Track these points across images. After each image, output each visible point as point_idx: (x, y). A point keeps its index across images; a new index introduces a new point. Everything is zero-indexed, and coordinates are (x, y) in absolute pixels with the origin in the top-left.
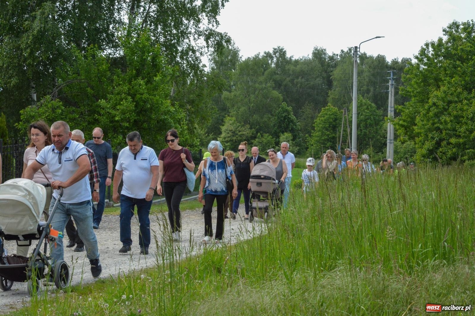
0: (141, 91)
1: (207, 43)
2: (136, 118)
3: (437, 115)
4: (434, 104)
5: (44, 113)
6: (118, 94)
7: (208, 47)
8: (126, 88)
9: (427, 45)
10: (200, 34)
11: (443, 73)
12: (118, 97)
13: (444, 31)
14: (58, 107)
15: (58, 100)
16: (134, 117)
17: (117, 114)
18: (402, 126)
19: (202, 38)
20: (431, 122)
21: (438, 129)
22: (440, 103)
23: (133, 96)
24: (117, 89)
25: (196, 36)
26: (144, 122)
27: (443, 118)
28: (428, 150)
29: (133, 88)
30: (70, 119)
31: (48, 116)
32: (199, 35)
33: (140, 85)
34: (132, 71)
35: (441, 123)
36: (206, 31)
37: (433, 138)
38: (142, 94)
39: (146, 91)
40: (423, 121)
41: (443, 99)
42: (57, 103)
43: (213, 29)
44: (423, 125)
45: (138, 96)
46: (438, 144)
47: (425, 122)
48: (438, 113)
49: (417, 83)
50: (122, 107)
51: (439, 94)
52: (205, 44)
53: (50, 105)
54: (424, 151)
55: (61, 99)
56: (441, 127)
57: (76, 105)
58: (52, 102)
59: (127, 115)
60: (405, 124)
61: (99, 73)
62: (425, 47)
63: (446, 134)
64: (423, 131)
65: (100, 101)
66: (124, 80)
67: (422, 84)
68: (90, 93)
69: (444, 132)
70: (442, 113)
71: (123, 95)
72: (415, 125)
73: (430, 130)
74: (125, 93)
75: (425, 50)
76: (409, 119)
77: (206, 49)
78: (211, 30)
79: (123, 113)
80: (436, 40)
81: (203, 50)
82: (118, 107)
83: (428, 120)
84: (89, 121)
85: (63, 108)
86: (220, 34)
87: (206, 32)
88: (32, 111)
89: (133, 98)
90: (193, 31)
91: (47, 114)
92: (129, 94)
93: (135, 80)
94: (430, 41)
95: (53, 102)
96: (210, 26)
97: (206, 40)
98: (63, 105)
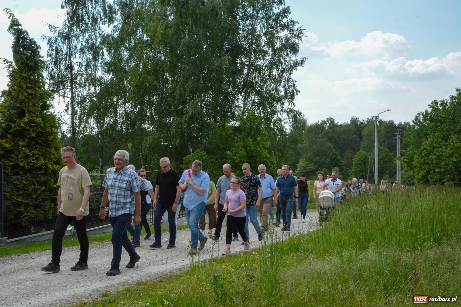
1: (288, 116)
3: (426, 155)
4: (425, 149)
6: (238, 147)
7: (289, 118)
8: (242, 144)
9: (419, 114)
11: (429, 130)
12: (237, 149)
13: (429, 105)
14: (204, 155)
18: (406, 162)
19: (286, 114)
20: (423, 159)
21: (428, 164)
22: (429, 148)
23: (246, 148)
24: (237, 144)
25: (282, 113)
27: (431, 157)
28: (422, 176)
29: (245, 143)
30: (211, 162)
33: (249, 142)
34: (245, 134)
35: (429, 160)
36: (287, 109)
37: (425, 169)
38: (251, 147)
39: (253, 145)
40: (418, 159)
41: (430, 146)
42: (203, 153)
43: (291, 108)
44: (418, 161)
46: (428, 172)
47: (419, 160)
48: (427, 154)
49: (414, 137)
51: (427, 142)
53: (199, 155)
54: (420, 177)
55: (205, 151)
56: (430, 162)
57: (214, 154)
60: (408, 161)
61: (226, 135)
62: (418, 115)
63: (433, 166)
64: (418, 165)
65: (227, 151)
66: (241, 139)
67: (417, 137)
68: (222, 147)
69: (431, 165)
70: (430, 154)
71: (240, 148)
72: (414, 161)
73: (423, 164)
74: (241, 147)
75: (418, 117)
76: (409, 158)
77: (288, 120)
78: (290, 109)
80: (424, 111)
81: (286, 120)
82: (237, 155)
83: (421, 158)
85: (206, 156)
86: (295, 111)
88: (190, 158)
90: (280, 109)
92: (243, 147)
93: (247, 139)
94: (420, 112)
95: (201, 152)
96: (290, 107)
97: (288, 114)
98: (206, 154)
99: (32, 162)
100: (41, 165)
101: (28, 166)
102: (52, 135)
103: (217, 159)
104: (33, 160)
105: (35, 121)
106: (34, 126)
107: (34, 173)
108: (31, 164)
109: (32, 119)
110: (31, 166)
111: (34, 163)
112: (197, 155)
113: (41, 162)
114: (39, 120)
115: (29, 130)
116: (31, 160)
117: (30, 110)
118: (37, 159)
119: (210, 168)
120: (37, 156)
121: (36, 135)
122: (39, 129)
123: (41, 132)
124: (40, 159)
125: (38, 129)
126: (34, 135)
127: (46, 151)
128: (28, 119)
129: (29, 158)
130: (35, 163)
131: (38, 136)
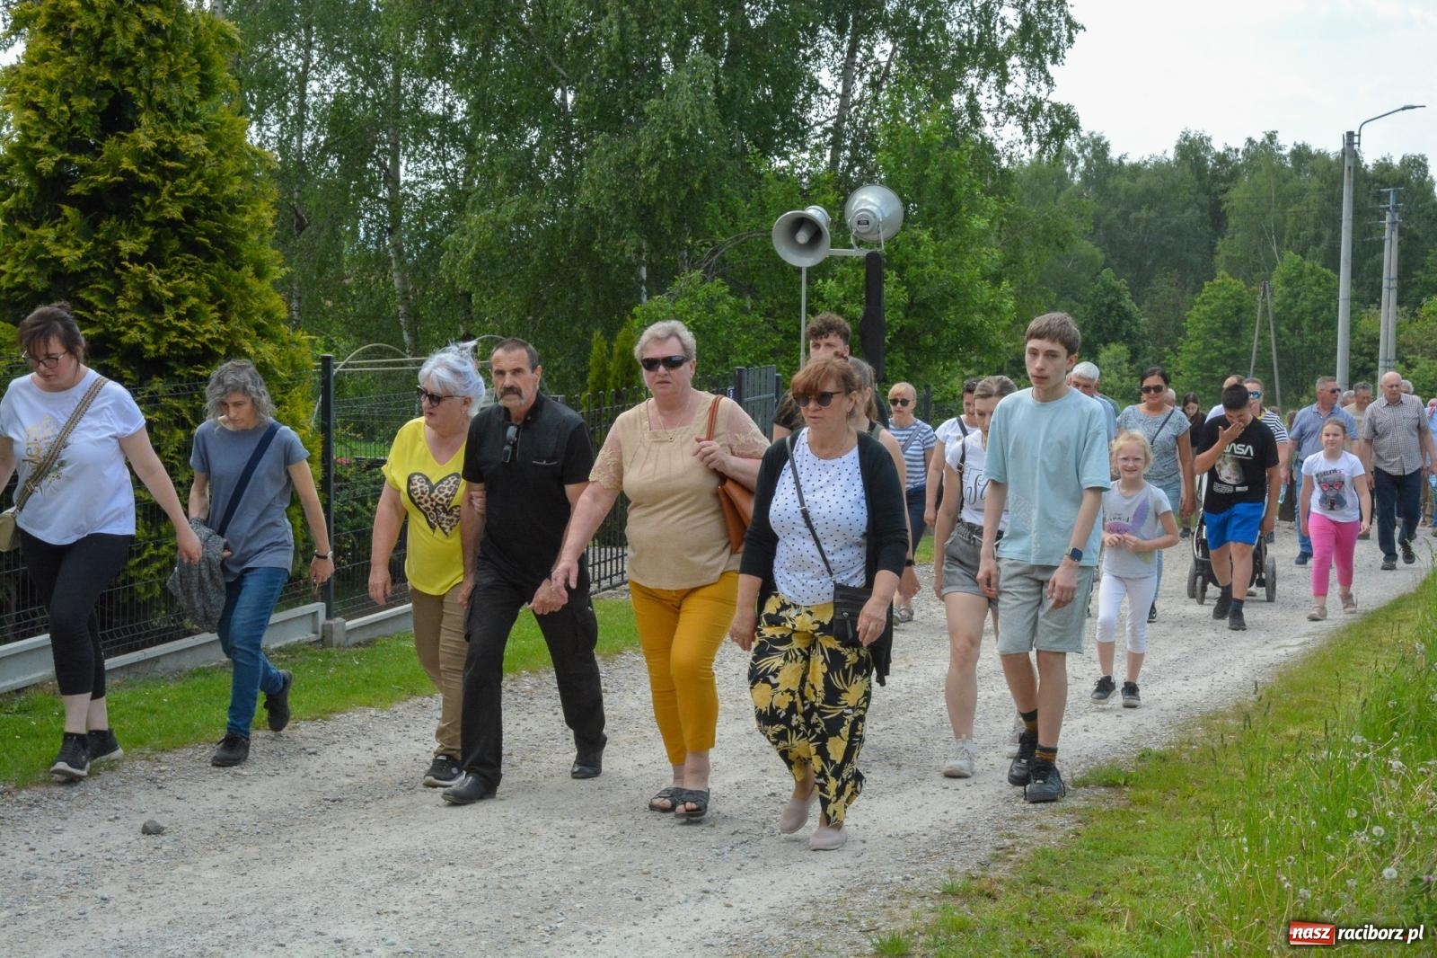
0: (920, 258)
1: (1026, 129)
2: (906, 322)
5: (687, 313)
7: (1029, 140)
10: (1011, 110)
14: (721, 298)
15: (719, 280)
19: (1015, 120)
23: (899, 269)
25: (1001, 116)
26: (924, 331)
29: (896, 249)
30: (742, 325)
32: (1009, 114)
33: (917, 243)
36: (1024, 101)
38: (922, 265)
42: (717, 287)
43: (1042, 95)
45: (913, 270)
52: (1020, 133)
53: (701, 294)
55: (726, 278)
57: (752, 291)
58: (705, 286)
65: (820, 281)
78: (1035, 99)
84: (787, 331)
85: (731, 299)
86: (1057, 108)
87: (1022, 106)
88: (661, 309)
89: (900, 275)
90: (995, 103)
91: (696, 314)
92: (889, 265)
95: (708, 285)
96: (1032, 90)
97: (1025, 126)
98: (731, 293)
99: (175, 328)
100: (211, 341)
101: (155, 343)
102: (245, 212)
103: (768, 314)
104: (179, 317)
105: (182, 148)
106: (175, 173)
107: (180, 378)
108: (172, 337)
109: (169, 139)
110: (171, 345)
111: (183, 333)
112: (692, 295)
113: (209, 327)
114: (194, 144)
115: (153, 189)
116: (169, 315)
117: (158, 98)
118: (192, 314)
119: (744, 354)
120: (193, 301)
121: (186, 212)
122: (199, 184)
123: (204, 197)
124: (204, 314)
125: (190, 187)
126: (175, 212)
127: (225, 281)
128: (151, 137)
129: (159, 310)
130: (189, 333)
131: (189, 215)
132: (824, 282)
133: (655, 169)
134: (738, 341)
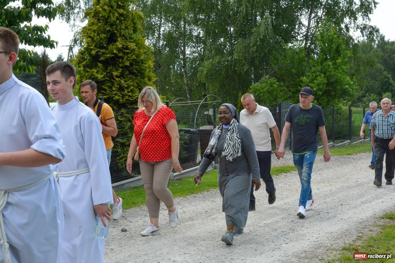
0: (330, 70)
1: (362, 33)
2: (326, 88)
5: (265, 87)
6: (314, 72)
7: (363, 36)
8: (319, 68)
12: (314, 74)
14: (274, 83)
15: (274, 78)
16: (324, 87)
17: (314, 86)
19: (359, 30)
23: (325, 73)
24: (313, 69)
25: (355, 29)
26: (332, 91)
29: (324, 68)
30: (280, 90)
31: (268, 89)
33: (329, 65)
34: (323, 56)
38: (330, 72)
39: (333, 70)
42: (273, 80)
43: (366, 23)
45: (328, 73)
50: (318, 81)
52: (360, 34)
53: (269, 82)
55: (276, 77)
57: (283, 80)
58: (270, 80)
59: (321, 87)
61: (299, 59)
65: (302, 78)
68: (294, 73)
71: (318, 73)
74: (319, 72)
78: (365, 25)
79: (318, 85)
82: (315, 81)
84: (293, 92)
85: (277, 83)
86: (371, 27)
87: (361, 26)
88: (258, 86)
89: (324, 75)
91: (267, 88)
92: (321, 72)
93: (326, 62)
96: (364, 22)
97: (362, 32)
98: (277, 81)
99: (127, 95)
101: (122, 99)
102: (146, 64)
103: (288, 87)
104: (128, 92)
105: (129, 47)
106: (128, 53)
107: (129, 108)
108: (127, 97)
109: (125, 44)
110: (127, 100)
111: (129, 96)
112: (266, 82)
113: (136, 94)
114: (132, 45)
115: (122, 58)
116: (126, 91)
117: (122, 34)
118: (132, 91)
119: (281, 98)
120: (132, 87)
121: (130, 63)
122: (134, 56)
123: (135, 60)
124: (135, 91)
125: (131, 57)
126: (128, 64)
127: (141, 82)
128: (121, 44)
129: (124, 90)
130: (131, 96)
131: (131, 64)
132: (303, 78)
133: (255, 47)
134: (279, 94)
